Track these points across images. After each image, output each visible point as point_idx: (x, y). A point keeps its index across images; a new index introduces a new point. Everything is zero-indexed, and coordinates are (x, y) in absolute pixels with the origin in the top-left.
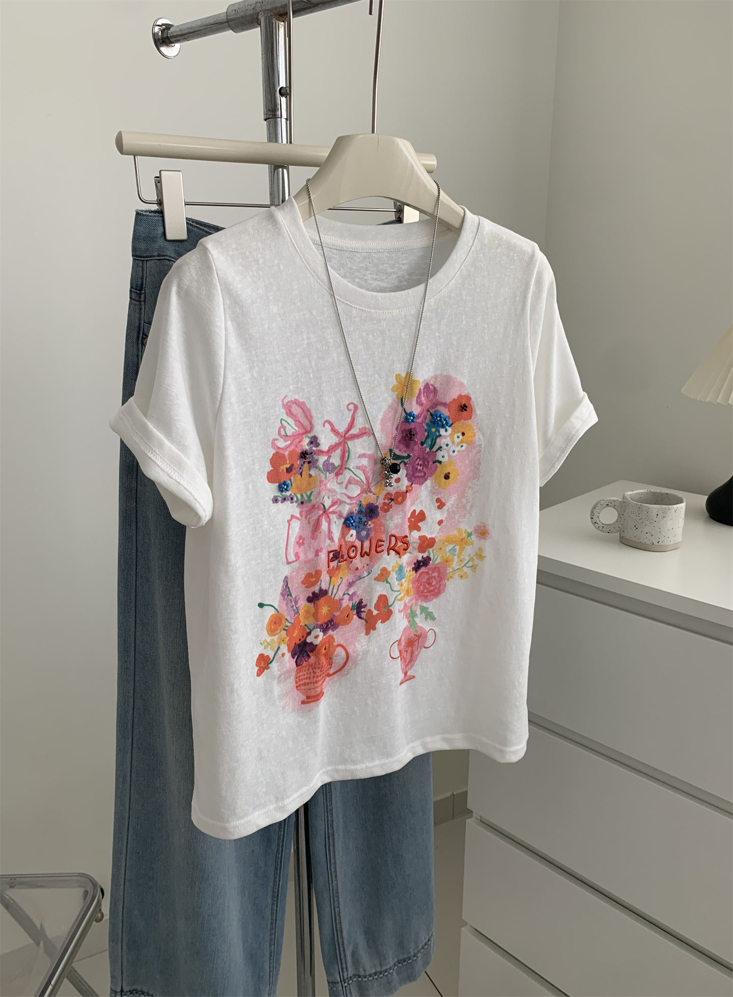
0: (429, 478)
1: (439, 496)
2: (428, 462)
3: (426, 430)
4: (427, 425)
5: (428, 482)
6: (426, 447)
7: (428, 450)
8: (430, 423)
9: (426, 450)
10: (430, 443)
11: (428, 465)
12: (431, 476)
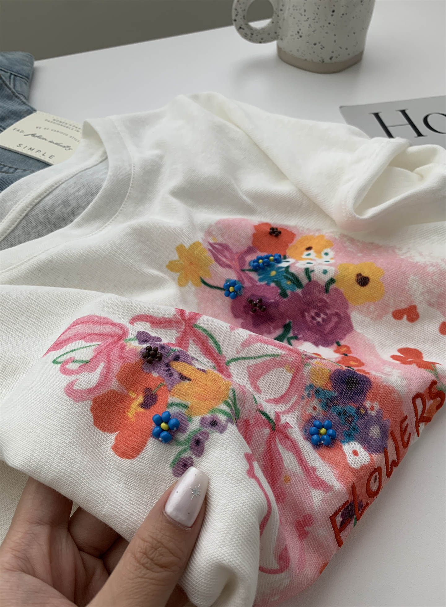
0: (349, 311)
1: (391, 310)
2: (321, 300)
3: (268, 284)
4: (261, 280)
5: (356, 317)
6: (293, 292)
7: (299, 291)
8: (261, 277)
9: (297, 294)
10: (289, 283)
11: (326, 302)
12: (347, 308)
